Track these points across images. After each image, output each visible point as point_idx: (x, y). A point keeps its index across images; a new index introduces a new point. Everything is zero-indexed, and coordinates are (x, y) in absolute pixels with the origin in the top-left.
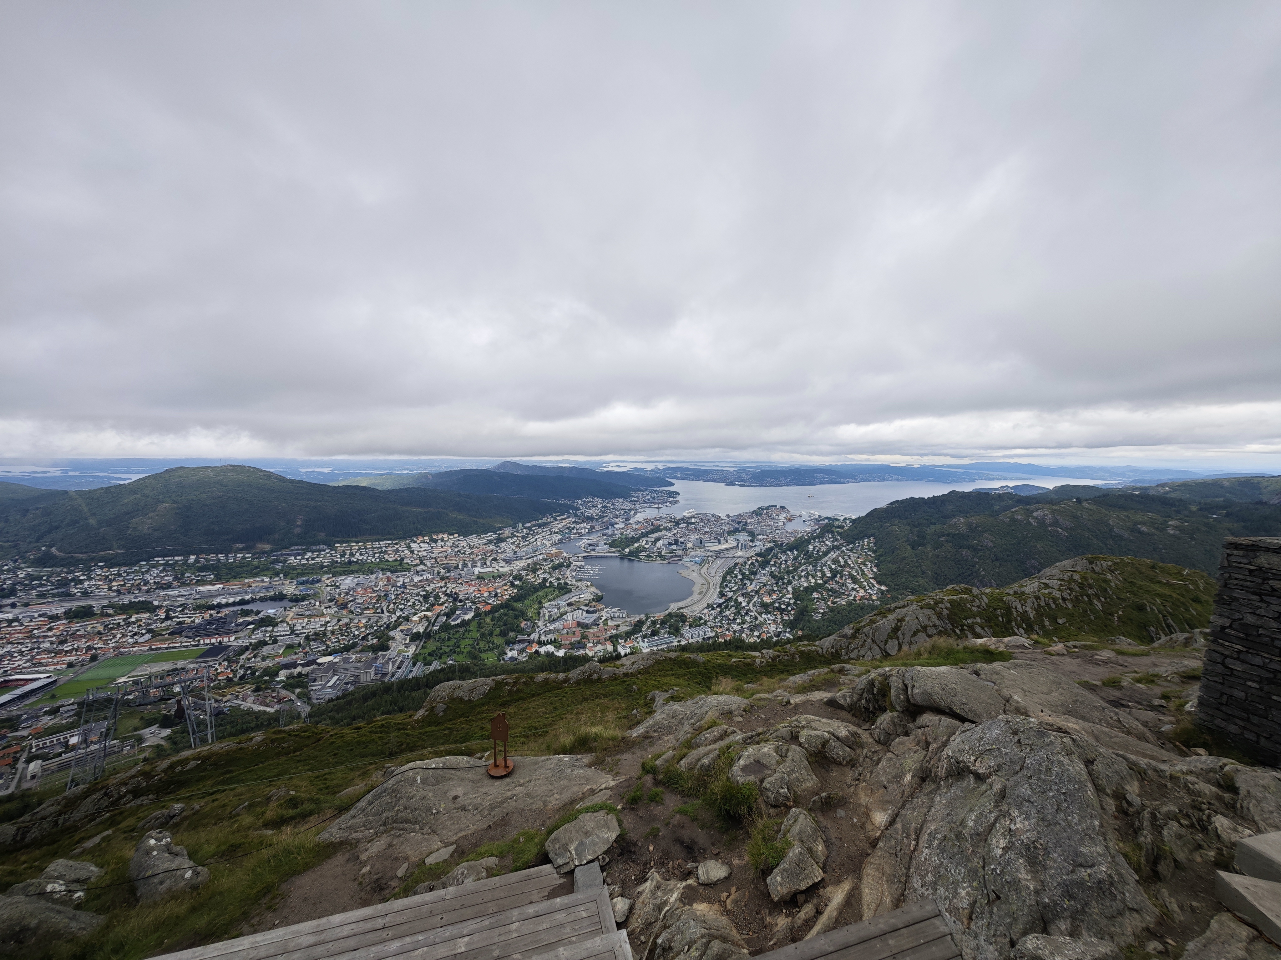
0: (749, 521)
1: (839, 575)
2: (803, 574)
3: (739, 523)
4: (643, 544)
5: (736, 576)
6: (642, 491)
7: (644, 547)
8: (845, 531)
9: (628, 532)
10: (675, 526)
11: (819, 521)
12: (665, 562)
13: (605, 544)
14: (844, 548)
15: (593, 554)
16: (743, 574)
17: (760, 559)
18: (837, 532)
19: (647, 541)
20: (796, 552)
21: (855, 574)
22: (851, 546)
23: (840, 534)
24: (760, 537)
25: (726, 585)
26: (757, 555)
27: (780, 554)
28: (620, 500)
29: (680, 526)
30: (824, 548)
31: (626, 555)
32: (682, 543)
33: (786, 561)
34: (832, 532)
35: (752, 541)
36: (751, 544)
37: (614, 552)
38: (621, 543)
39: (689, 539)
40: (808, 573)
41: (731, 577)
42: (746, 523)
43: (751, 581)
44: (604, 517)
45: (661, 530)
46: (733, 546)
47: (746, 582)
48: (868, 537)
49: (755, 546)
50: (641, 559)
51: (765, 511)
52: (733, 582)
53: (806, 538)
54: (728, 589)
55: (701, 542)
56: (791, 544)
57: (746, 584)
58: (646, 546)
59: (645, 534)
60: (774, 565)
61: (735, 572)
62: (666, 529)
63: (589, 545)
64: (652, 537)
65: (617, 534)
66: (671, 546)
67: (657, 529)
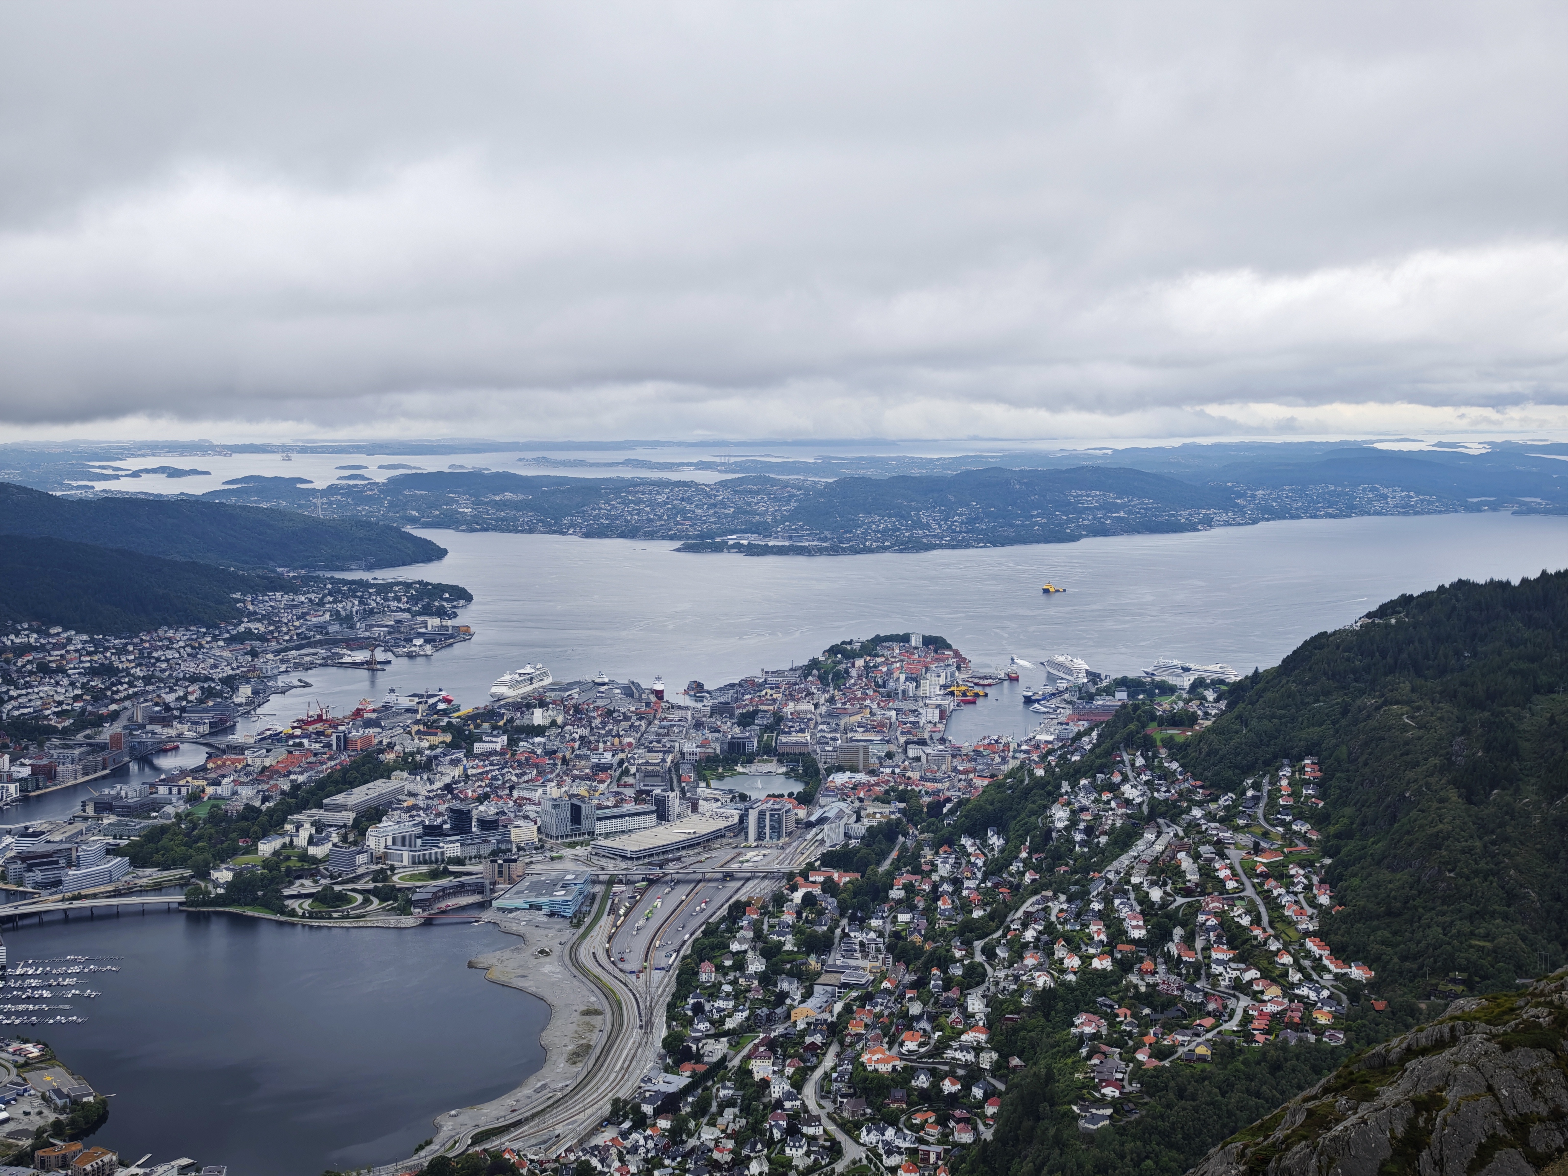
0: (790, 708)
1: (1178, 932)
2: (1029, 935)
3: (746, 720)
4: (302, 840)
5: (740, 964)
6: (287, 587)
7: (304, 857)
8: (1201, 737)
9: (224, 789)
10: (452, 746)
11: (1091, 697)
12: (407, 921)
13: (112, 851)
14: (1197, 812)
15: (50, 903)
16: (771, 952)
17: (842, 878)
18: (1169, 743)
19: (319, 826)
20: (996, 841)
21: (1245, 921)
22: (1226, 800)
23: (1177, 750)
24: (840, 779)
25: (698, 1009)
26: (831, 860)
27: (928, 854)
28: (181, 636)
29: (478, 747)
30: (1115, 818)
31: (219, 900)
32: (487, 825)
33: (957, 883)
34: (1147, 745)
35: (806, 799)
36: (801, 813)
37: (158, 888)
38: (191, 840)
39: (519, 804)
40: (1049, 928)
41: (719, 968)
42: (779, 718)
43: (808, 981)
44: (98, 721)
45: (386, 772)
46: (721, 824)
47: (785, 986)
48: (1296, 760)
49: (822, 820)
50: (293, 913)
51: (860, 663)
52: (727, 988)
53: (1040, 772)
54: (703, 1026)
55: (576, 814)
56: (979, 808)
57: (784, 995)
58: (312, 851)
59: (311, 792)
60: (907, 905)
61: (735, 947)
62: (410, 764)
63: (29, 860)
64: (341, 806)
65: (172, 797)
66: (434, 843)
67: (369, 764)
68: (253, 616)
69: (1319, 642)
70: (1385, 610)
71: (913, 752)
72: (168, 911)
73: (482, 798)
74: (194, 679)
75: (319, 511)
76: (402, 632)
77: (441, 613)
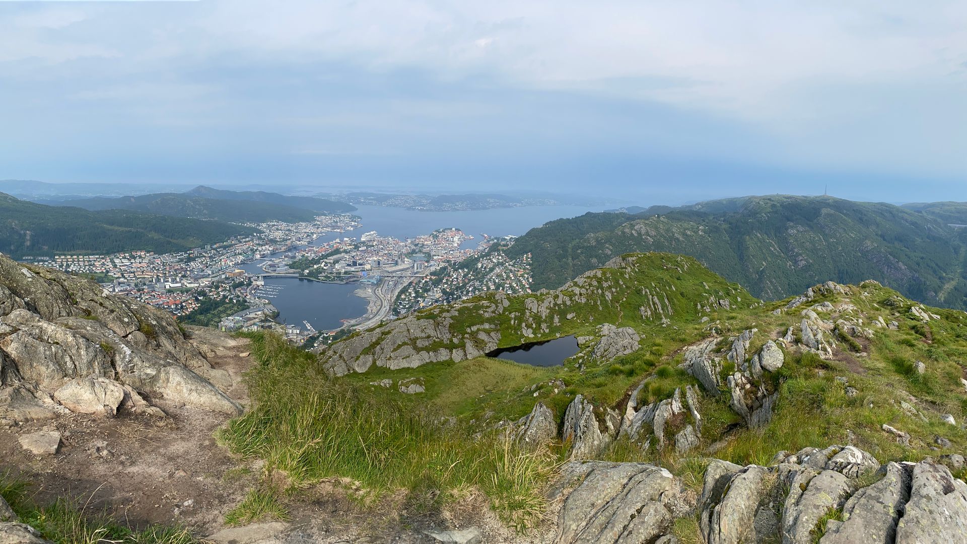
0: (426, 243)
1: (501, 288)
2: (470, 289)
3: (416, 245)
4: (322, 265)
5: (410, 294)
6: (325, 215)
7: (323, 268)
8: (508, 249)
9: (309, 255)
10: (355, 248)
11: (489, 241)
12: (342, 283)
13: (286, 265)
15: (273, 274)
16: (417, 292)
17: (433, 278)
18: (503, 250)
19: (326, 263)
20: (466, 270)
21: (515, 285)
22: (514, 261)
23: (504, 251)
24: (435, 258)
25: (400, 303)
26: (432, 274)
27: (452, 273)
28: (304, 224)
29: (360, 249)
30: (491, 265)
31: (306, 276)
32: (360, 265)
33: (457, 279)
34: (498, 250)
35: (428, 262)
36: (426, 264)
37: (294, 273)
38: (301, 264)
39: (367, 261)
40: (475, 287)
41: (406, 295)
42: (423, 245)
43: (424, 298)
44: (287, 240)
45: (341, 253)
46: (408, 266)
47: (419, 299)
48: (527, 253)
49: (431, 266)
50: (320, 279)
51: (441, 234)
52: (407, 299)
54: (401, 307)
55: (379, 263)
56: (463, 263)
57: (419, 301)
58: (325, 268)
59: (325, 256)
60: (446, 283)
61: (409, 291)
62: (346, 252)
63: (271, 266)
64: (331, 259)
65: (299, 256)
66: (349, 268)
67: (337, 251)
68: (318, 221)
69: (533, 230)
70: (546, 224)
71: (451, 252)
72: (296, 278)
73: (359, 260)
74: (305, 233)
75: (333, 199)
76: (347, 225)
77: (355, 222)
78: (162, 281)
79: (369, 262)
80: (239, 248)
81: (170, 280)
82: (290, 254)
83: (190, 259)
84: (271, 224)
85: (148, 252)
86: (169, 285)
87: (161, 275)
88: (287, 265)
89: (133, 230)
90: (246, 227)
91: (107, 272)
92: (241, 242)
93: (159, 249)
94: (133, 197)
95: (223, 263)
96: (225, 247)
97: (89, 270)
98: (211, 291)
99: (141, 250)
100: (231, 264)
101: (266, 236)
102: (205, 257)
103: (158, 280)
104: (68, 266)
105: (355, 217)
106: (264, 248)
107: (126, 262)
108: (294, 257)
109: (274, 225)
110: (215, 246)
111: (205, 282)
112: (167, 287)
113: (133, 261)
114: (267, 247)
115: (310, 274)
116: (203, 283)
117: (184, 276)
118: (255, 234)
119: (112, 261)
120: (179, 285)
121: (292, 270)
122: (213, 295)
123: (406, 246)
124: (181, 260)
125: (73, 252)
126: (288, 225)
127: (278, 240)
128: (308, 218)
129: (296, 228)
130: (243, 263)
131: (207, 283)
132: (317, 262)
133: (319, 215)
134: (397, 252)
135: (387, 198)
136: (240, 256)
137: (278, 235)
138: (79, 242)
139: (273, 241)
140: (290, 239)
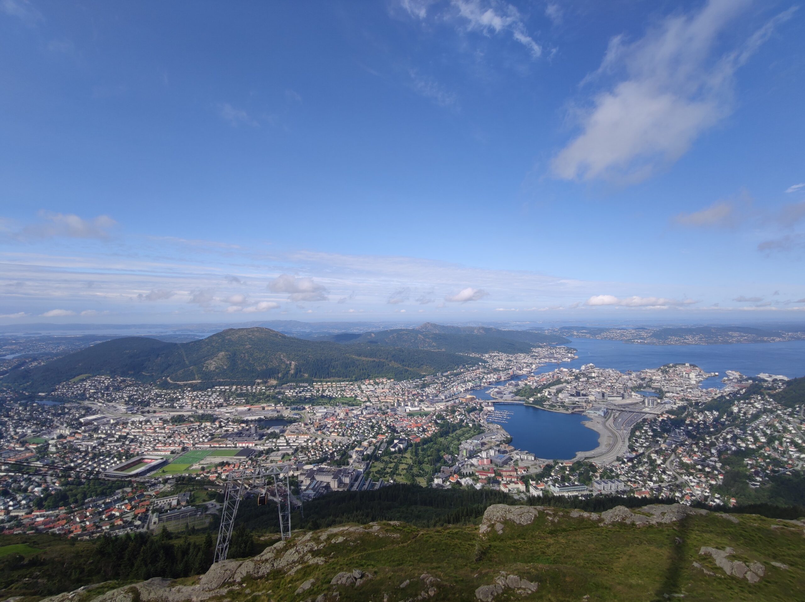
0: (654, 377)
2: (728, 436)
3: (643, 379)
4: (546, 394)
5: (646, 432)
6: (541, 347)
7: (547, 397)
8: (778, 393)
9: (531, 383)
10: (575, 378)
11: (741, 381)
12: (568, 412)
14: (779, 412)
15: (501, 400)
16: (654, 430)
17: (672, 416)
18: (768, 394)
19: (549, 391)
21: (800, 441)
22: (790, 409)
23: (771, 396)
24: (669, 394)
25: (636, 440)
26: (668, 412)
27: (695, 413)
28: (522, 355)
29: (581, 380)
30: (752, 411)
31: (531, 404)
32: (583, 395)
34: (761, 394)
35: (661, 398)
36: (659, 401)
37: (520, 400)
38: (525, 391)
39: (590, 392)
41: (641, 432)
42: (651, 379)
43: (665, 438)
44: (508, 369)
45: (562, 383)
46: (639, 401)
47: (658, 439)
49: (665, 403)
50: (545, 408)
51: (672, 369)
52: (643, 437)
53: (728, 398)
54: (638, 444)
55: (603, 395)
56: (710, 405)
57: (658, 441)
58: (548, 396)
59: (547, 385)
60: (690, 424)
61: (645, 428)
62: (567, 382)
63: (498, 393)
64: (553, 389)
65: (521, 384)
66: (573, 398)
67: (558, 382)
68: (535, 352)
71: (689, 390)
72: (522, 405)
73: (582, 390)
74: (525, 363)
75: (546, 333)
76: (564, 356)
77: (571, 353)
78: (402, 404)
79: (593, 393)
80: (468, 376)
81: (409, 404)
82: (513, 382)
83: (424, 386)
84: (493, 354)
85: (389, 379)
86: (409, 409)
87: (401, 400)
88: (512, 393)
89: (376, 360)
90: (472, 358)
91: (356, 396)
92: (469, 371)
93: (399, 376)
94: (373, 333)
95: (455, 389)
96: (456, 375)
97: (340, 394)
98: (447, 415)
99: (383, 377)
100: (462, 390)
101: (489, 365)
102: (438, 383)
103: (399, 405)
104: (324, 391)
105: (570, 349)
106: (489, 376)
107: (371, 388)
108: (517, 385)
109: (495, 356)
110: (445, 374)
111: (441, 406)
112: (408, 411)
113: (376, 387)
114: (492, 375)
115: (535, 402)
116: (439, 407)
117: (421, 401)
118: (480, 364)
119: (360, 388)
120: (418, 409)
121: (518, 398)
122: (449, 419)
123: (631, 380)
124: (417, 386)
125: (328, 379)
126: (508, 356)
127: (501, 369)
128: (526, 349)
129: (516, 359)
130: (472, 389)
131: (442, 407)
132: (540, 391)
133: (535, 347)
134: (621, 385)
135: (601, 330)
136: (470, 383)
137: (500, 364)
138: (334, 371)
139: (496, 370)
140: (511, 369)
